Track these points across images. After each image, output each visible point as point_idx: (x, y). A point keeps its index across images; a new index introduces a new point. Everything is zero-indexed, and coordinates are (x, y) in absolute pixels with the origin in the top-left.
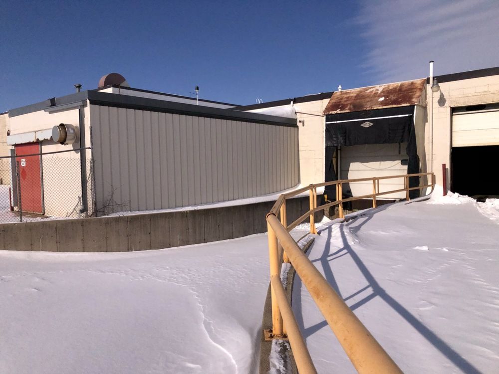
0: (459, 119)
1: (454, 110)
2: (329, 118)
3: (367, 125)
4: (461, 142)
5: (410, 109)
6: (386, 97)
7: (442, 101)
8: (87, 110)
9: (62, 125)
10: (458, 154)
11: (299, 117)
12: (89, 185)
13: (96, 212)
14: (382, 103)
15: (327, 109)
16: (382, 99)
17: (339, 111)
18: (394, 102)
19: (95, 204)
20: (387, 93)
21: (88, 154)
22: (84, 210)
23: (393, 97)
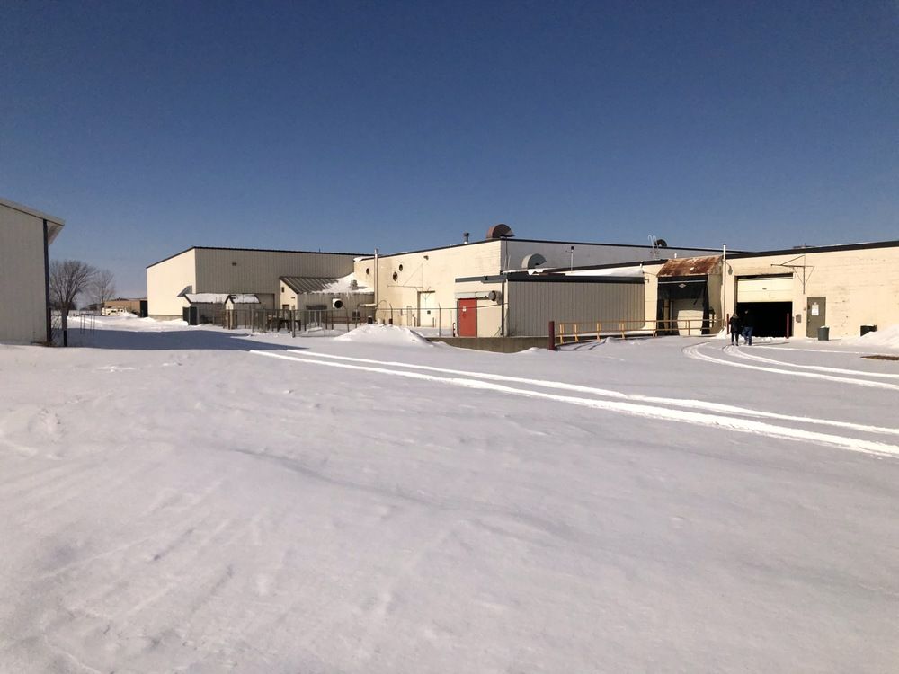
0: (741, 283)
1: (738, 278)
2: (660, 279)
3: (682, 286)
4: (742, 299)
5: (706, 277)
6: (695, 267)
7: (730, 272)
8: (506, 284)
9: (494, 292)
10: (740, 307)
11: (646, 276)
12: (505, 322)
13: (508, 335)
14: (692, 272)
15: (660, 273)
16: (692, 269)
17: (666, 275)
18: (698, 272)
19: (508, 330)
20: (698, 263)
21: (506, 307)
22: (503, 334)
23: (699, 268)
